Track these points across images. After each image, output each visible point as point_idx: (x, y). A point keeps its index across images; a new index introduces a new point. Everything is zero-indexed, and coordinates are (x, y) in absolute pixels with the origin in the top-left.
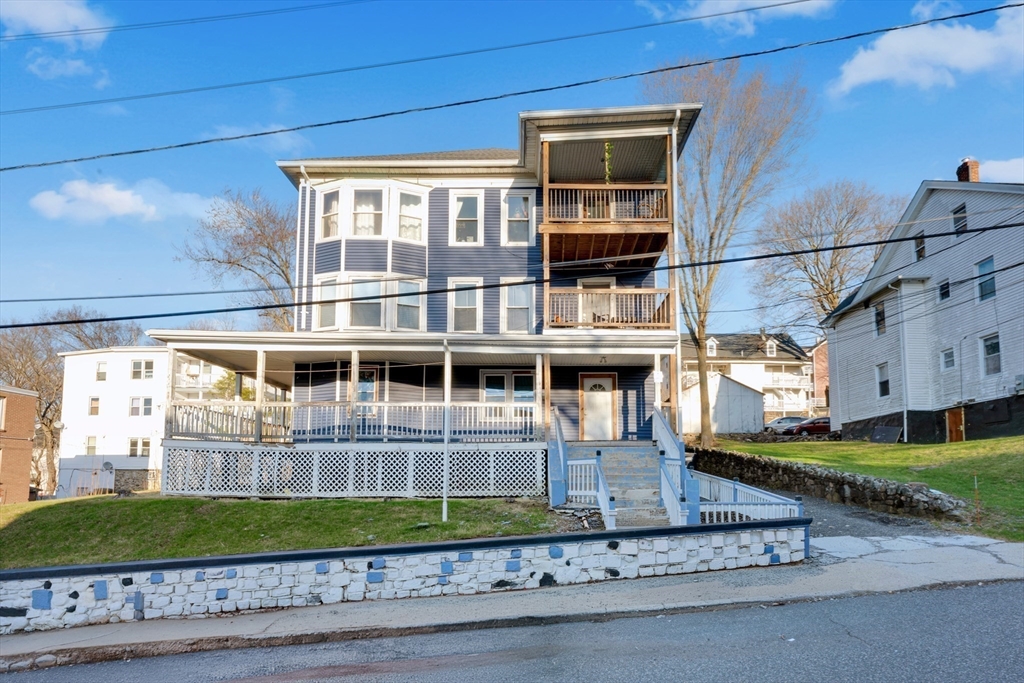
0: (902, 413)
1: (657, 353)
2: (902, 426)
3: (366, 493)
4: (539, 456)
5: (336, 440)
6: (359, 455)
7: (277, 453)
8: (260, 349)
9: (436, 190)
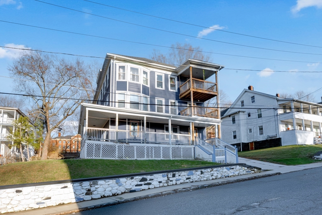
0: (240, 143)
1: (216, 124)
2: (241, 146)
3: (150, 159)
4: (193, 149)
5: (142, 143)
6: (148, 148)
7: (123, 146)
8: (117, 113)
9: (151, 71)
